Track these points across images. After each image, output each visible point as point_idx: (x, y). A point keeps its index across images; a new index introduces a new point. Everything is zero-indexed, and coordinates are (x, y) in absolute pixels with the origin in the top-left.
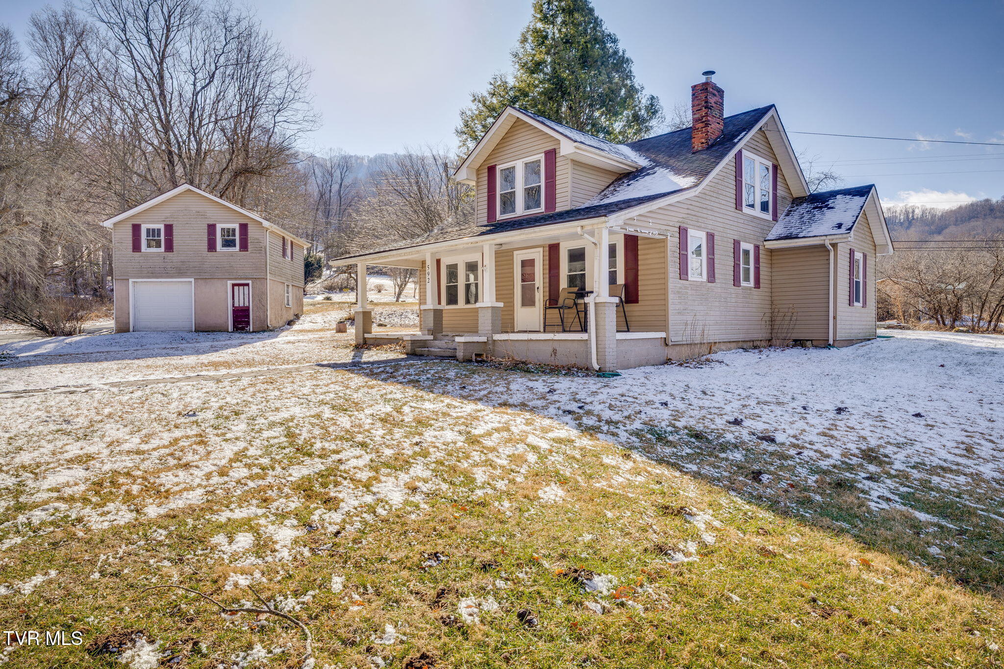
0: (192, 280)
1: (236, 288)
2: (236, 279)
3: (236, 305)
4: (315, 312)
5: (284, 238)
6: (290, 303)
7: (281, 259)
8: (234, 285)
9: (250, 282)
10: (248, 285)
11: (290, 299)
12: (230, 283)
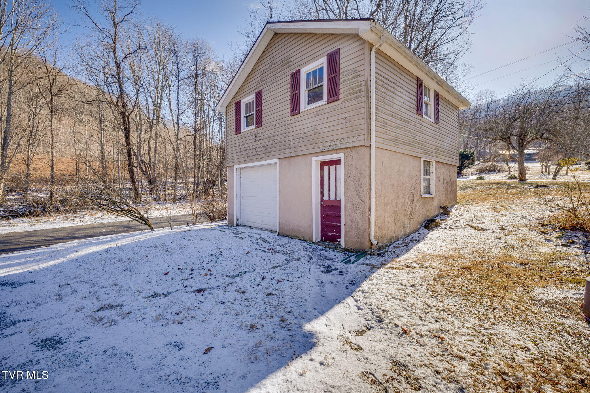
0: (276, 161)
1: (326, 168)
2: (322, 153)
3: (326, 198)
4: (478, 201)
5: (419, 82)
6: (433, 189)
7: (414, 116)
8: (323, 164)
9: (341, 156)
10: (336, 162)
11: (433, 183)
12: (316, 161)
